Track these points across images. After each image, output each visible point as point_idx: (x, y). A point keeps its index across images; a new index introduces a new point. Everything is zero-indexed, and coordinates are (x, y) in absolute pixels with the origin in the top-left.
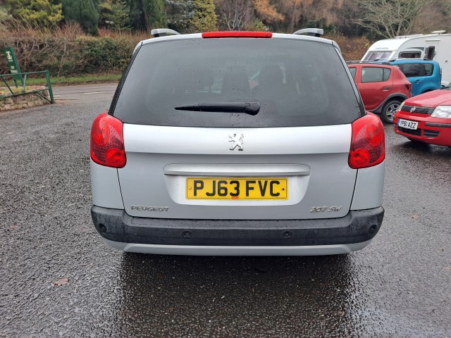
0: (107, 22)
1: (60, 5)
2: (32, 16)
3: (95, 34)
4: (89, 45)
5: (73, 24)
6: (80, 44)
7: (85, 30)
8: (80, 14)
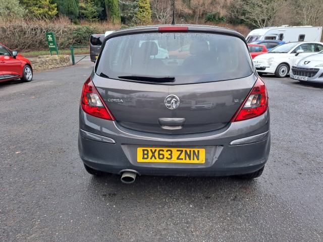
1: (56, 4)
2: (39, 12)
4: (76, 30)
5: (64, 17)
6: (71, 30)
7: (71, 20)
8: (68, 11)
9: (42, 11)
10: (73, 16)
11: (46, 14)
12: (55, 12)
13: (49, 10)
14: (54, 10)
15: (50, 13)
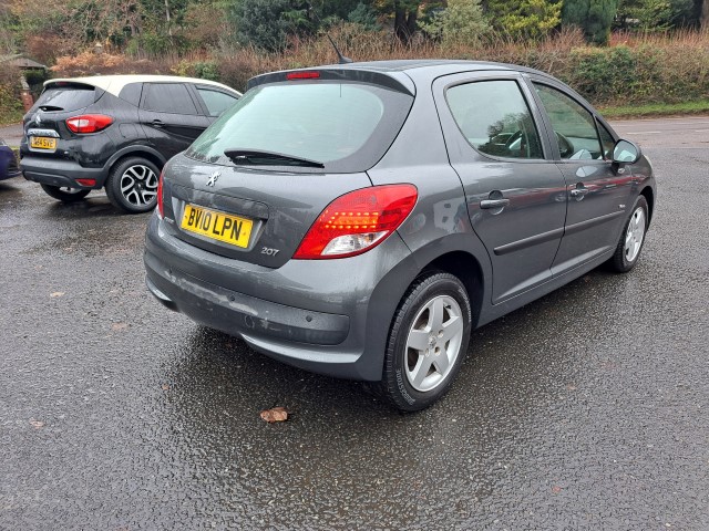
0: (628, 20)
1: (560, 4)
2: (517, 25)
3: (601, 43)
4: (587, 61)
5: (572, 30)
6: (574, 60)
7: (588, 37)
8: (587, 14)
9: (524, 22)
10: (596, 26)
11: (533, 29)
12: (554, 20)
13: (541, 19)
14: (552, 16)
15: (541, 25)
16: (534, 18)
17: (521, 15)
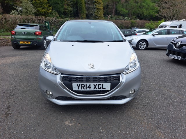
1: (51, 7)
8: (58, 10)
11: (46, 12)
12: (51, 11)
13: (48, 10)
16: (46, 10)
17: (43, 8)
